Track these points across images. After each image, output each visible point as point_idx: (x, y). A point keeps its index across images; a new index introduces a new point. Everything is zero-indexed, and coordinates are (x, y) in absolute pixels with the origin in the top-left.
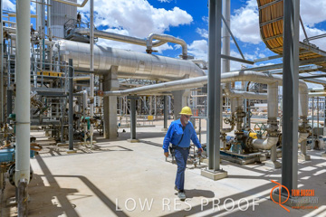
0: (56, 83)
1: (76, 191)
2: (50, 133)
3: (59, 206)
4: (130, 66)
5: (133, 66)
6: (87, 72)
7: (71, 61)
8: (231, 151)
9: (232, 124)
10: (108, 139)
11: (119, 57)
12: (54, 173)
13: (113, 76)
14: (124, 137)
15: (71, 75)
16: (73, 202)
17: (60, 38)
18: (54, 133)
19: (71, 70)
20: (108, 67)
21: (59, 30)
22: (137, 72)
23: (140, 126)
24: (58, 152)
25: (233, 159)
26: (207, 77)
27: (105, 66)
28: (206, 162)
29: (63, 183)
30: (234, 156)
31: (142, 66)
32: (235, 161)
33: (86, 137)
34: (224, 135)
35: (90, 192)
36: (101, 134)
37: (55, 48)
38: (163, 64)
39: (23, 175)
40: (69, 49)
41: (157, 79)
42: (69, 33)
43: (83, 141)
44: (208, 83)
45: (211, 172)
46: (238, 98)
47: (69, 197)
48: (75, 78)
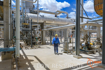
0: (27, 27)
1: (33, 60)
2: (25, 42)
3: (28, 65)
4: (50, 21)
5: (51, 21)
6: (36, 23)
7: (32, 20)
8: (83, 49)
9: (84, 40)
10: (43, 44)
11: (46, 18)
12: (26, 55)
13: (44, 24)
14: (48, 44)
15: (32, 24)
16: (32, 64)
17: (28, 13)
18: (26, 42)
19: (32, 23)
20: (43, 22)
21: (28, 10)
22: (52, 23)
24: (28, 48)
25: (84, 52)
26: (75, 24)
27: (42, 21)
28: (75, 53)
29: (29, 58)
30: (84, 51)
31: (54, 21)
32: (85, 52)
34: (81, 44)
35: (37, 61)
36: (41, 43)
37: (27, 16)
38: (60, 20)
39: (18, 55)
40: (31, 16)
41: (58, 25)
42: (31, 11)
43: (35, 45)
44: (76, 26)
45: (77, 56)
46: (86, 31)
47: (31, 62)
48: (33, 25)
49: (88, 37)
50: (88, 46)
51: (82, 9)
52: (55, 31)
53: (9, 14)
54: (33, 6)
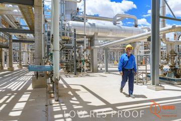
3: (72, 94)
4: (104, 32)
5: (106, 33)
6: (82, 36)
7: (75, 31)
8: (167, 76)
9: (167, 60)
10: (93, 72)
11: (98, 28)
12: (68, 83)
13: (95, 38)
14: (102, 71)
15: (75, 37)
16: (78, 94)
17: (69, 20)
19: (75, 34)
20: (93, 34)
21: (68, 16)
22: (108, 36)
23: (110, 67)
24: (69, 76)
25: (168, 82)
26: (150, 32)
27: (91, 33)
29: (73, 87)
31: (111, 32)
32: (170, 82)
34: (162, 67)
36: (89, 70)
37: (67, 25)
38: (123, 30)
39: (57, 75)
40: (73, 25)
42: (73, 18)
43: (80, 72)
44: (151, 35)
46: (171, 44)
47: (77, 92)
49: (175, 54)
50: (176, 71)
52: (113, 53)
53: (42, 18)
54: (76, 10)
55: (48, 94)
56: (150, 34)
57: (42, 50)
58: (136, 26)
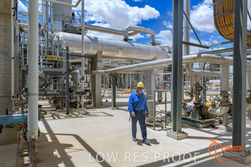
0: (57, 64)
1: (71, 146)
2: (52, 102)
3: (59, 156)
4: (111, 51)
5: (114, 52)
6: (79, 56)
7: (67, 48)
8: (190, 117)
9: (192, 96)
10: (95, 107)
11: (103, 44)
13: (99, 59)
14: (107, 105)
15: (68, 59)
16: (69, 154)
17: (59, 31)
18: (55, 102)
19: (68, 54)
20: (95, 52)
21: (59, 25)
22: (116, 56)
23: (119, 97)
24: (58, 116)
25: (192, 124)
26: (171, 59)
27: (92, 52)
28: (170, 126)
29: (62, 140)
30: (193, 121)
31: (121, 51)
32: (194, 125)
33: (78, 105)
34: (185, 104)
36: (90, 103)
37: (56, 39)
38: (136, 49)
39: (33, 133)
40: (65, 39)
41: (132, 61)
42: (66, 27)
43: (76, 108)
44: (172, 63)
45: (175, 134)
46: (196, 76)
48: (70, 61)
49: (200, 89)
50: (201, 110)
51: (187, 25)
52: (124, 75)
55: (19, 158)
56: (170, 62)
57: (11, 84)
58: (154, 44)
